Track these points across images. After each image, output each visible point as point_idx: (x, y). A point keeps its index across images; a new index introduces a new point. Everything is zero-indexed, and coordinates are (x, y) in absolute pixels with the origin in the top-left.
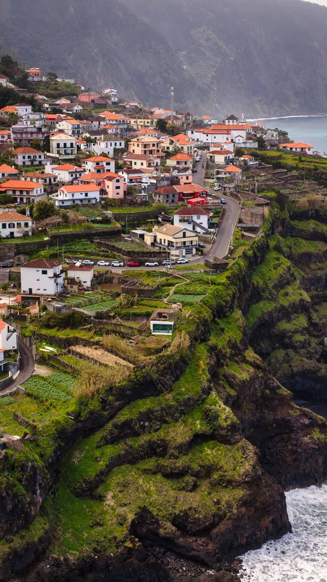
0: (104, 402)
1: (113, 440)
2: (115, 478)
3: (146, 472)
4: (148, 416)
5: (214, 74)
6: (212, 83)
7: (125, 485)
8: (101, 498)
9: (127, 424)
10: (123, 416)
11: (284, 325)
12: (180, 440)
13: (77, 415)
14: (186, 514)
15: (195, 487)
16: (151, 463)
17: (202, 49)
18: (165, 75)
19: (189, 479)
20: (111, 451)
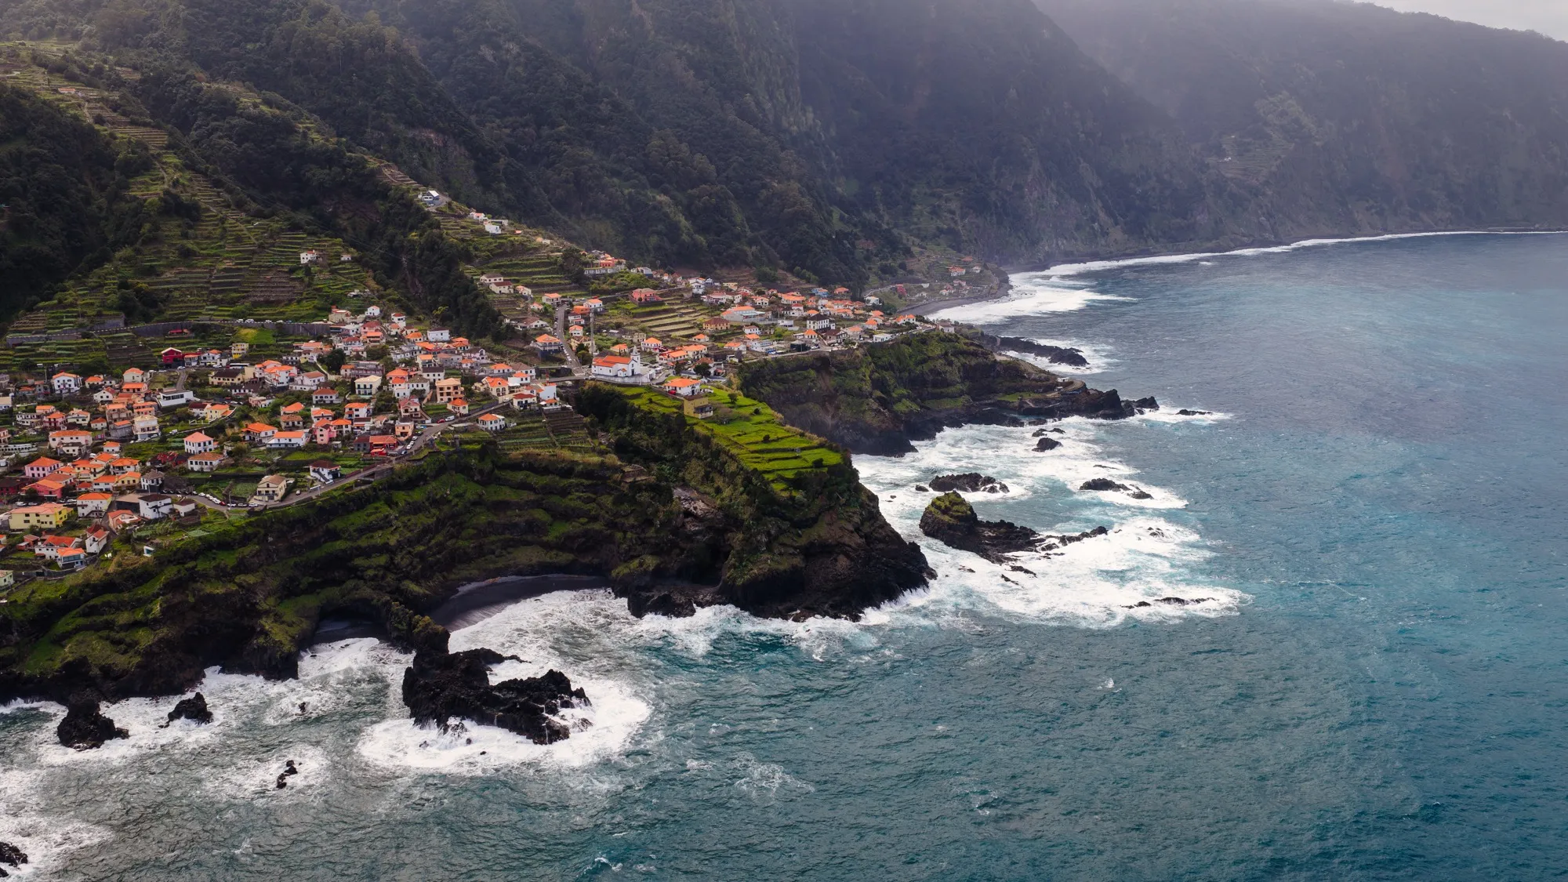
0: (82, 592)
1: (85, 615)
2: (78, 637)
3: (101, 637)
4: (108, 604)
5: (1274, 169)
6: (1267, 183)
7: (82, 642)
8: (63, 647)
9: (94, 607)
10: (91, 603)
11: (359, 562)
12: (121, 622)
13: (65, 596)
14: (110, 666)
15: (125, 652)
16: (104, 633)
17: (1268, 130)
18: (1166, 177)
19: (123, 647)
20: (80, 621)
